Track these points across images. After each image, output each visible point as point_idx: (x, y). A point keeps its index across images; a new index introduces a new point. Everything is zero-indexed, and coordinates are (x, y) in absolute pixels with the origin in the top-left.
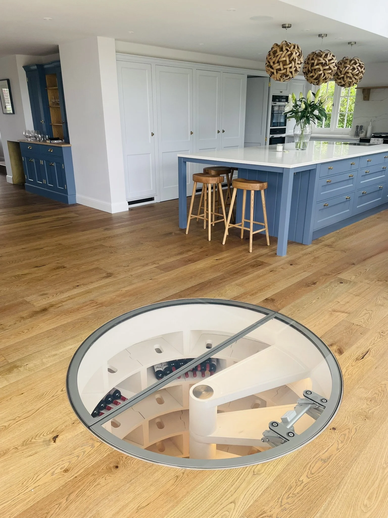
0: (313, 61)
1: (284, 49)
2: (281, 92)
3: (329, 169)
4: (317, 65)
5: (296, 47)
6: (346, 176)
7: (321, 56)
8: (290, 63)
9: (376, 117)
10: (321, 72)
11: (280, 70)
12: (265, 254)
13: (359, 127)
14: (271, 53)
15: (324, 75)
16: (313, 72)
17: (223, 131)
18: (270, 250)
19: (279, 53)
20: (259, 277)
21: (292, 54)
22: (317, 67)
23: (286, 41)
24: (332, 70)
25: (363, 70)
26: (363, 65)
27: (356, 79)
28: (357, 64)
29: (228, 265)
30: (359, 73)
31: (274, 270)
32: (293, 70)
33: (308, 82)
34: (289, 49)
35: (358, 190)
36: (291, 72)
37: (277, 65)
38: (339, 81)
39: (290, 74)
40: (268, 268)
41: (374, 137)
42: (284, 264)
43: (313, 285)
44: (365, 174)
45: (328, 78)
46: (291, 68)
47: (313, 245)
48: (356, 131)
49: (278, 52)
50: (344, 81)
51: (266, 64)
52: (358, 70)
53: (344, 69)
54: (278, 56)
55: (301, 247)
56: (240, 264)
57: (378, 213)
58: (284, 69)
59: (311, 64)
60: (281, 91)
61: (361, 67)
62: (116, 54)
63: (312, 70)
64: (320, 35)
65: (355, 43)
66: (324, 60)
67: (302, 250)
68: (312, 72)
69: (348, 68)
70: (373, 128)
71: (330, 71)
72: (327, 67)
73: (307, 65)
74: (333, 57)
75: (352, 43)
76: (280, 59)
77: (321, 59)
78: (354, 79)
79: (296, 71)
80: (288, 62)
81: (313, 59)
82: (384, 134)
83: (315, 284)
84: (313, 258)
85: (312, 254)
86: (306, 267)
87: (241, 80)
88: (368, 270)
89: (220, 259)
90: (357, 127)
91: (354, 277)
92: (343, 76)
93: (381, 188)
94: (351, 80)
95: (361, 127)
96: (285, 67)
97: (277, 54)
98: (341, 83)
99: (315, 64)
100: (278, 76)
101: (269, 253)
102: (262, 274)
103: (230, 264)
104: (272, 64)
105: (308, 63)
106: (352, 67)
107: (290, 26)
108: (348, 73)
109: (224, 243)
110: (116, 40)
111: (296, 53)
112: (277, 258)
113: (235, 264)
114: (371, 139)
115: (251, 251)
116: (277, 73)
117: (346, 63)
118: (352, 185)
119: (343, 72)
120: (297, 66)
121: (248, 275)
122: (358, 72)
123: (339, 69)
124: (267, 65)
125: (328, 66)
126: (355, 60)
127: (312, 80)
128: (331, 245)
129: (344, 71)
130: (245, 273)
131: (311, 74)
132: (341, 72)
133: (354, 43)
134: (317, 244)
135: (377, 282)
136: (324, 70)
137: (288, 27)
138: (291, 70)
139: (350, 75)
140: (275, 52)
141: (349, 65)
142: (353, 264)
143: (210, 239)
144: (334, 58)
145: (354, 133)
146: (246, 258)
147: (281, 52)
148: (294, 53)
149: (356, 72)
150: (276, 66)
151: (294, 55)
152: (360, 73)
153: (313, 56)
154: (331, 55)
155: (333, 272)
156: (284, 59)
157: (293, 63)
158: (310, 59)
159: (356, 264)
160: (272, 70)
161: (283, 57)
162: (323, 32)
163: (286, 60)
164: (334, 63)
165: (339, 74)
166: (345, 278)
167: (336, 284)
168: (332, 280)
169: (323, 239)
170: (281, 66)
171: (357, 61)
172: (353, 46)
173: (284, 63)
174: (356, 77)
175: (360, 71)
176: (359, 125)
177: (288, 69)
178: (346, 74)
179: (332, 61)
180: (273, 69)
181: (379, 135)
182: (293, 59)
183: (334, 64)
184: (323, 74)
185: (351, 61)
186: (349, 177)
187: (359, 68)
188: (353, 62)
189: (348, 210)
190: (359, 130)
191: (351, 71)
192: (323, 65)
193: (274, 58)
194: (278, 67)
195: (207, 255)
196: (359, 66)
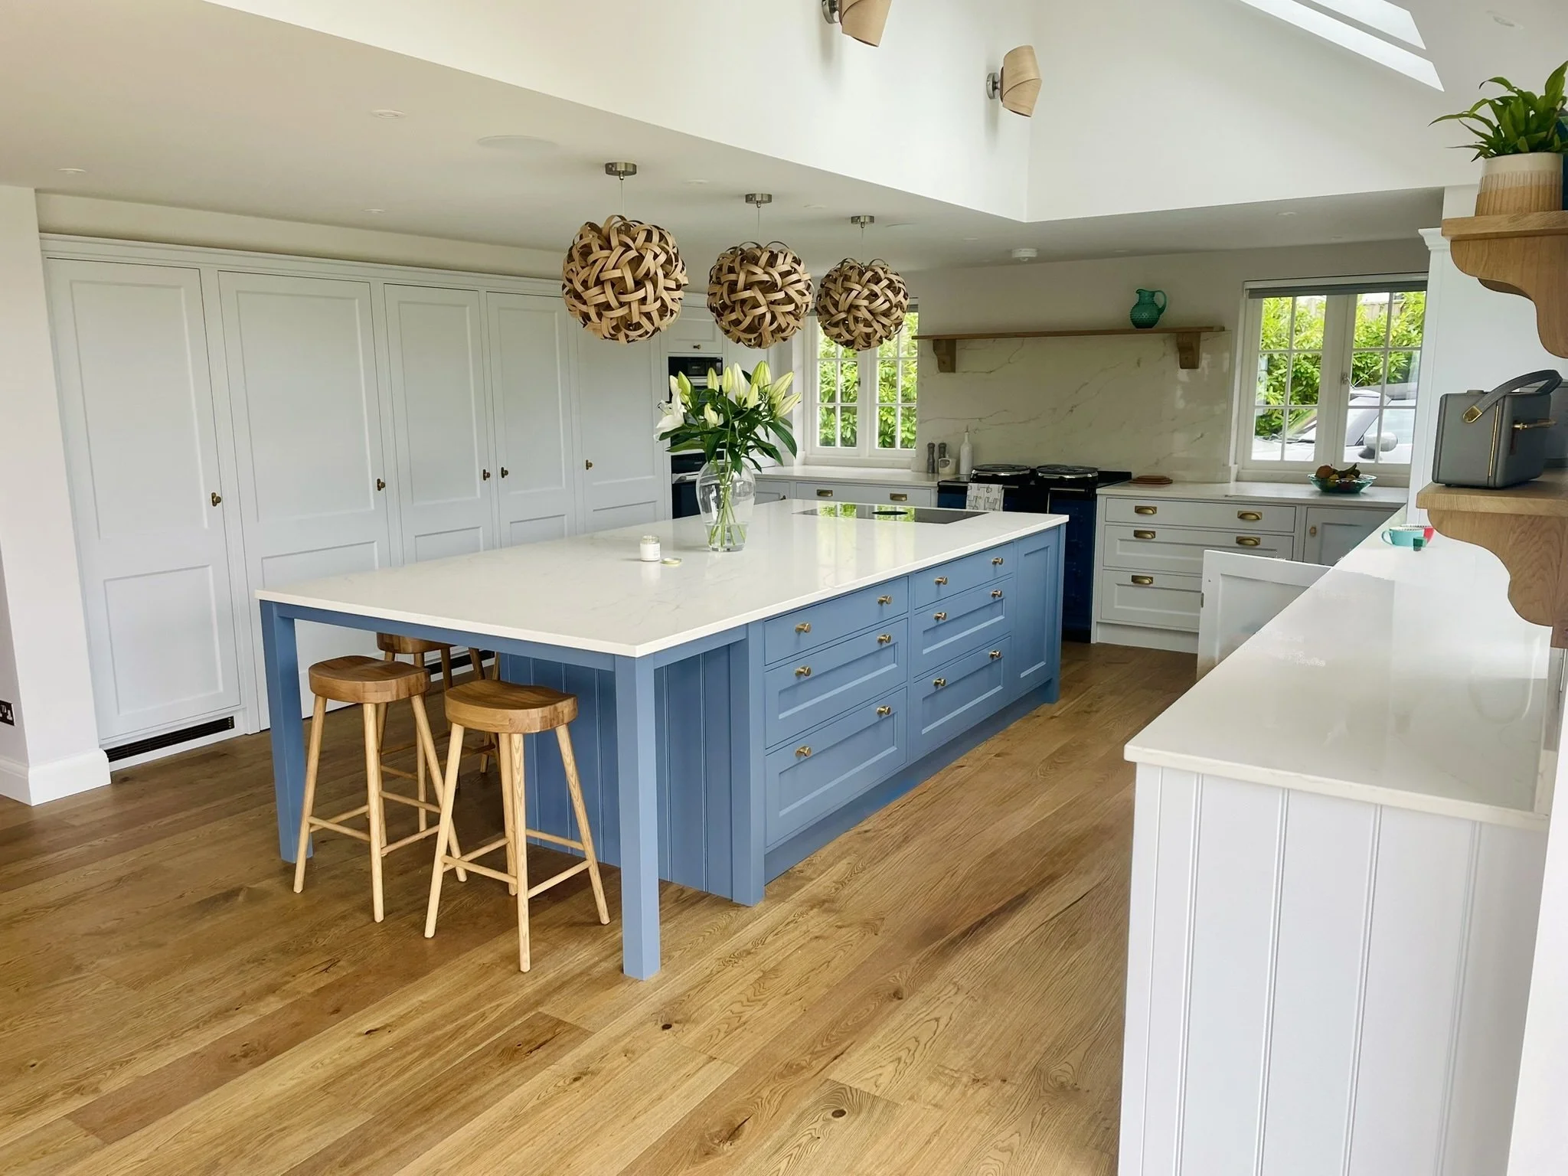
0: (732, 277)
1: (614, 242)
2: (695, 347)
3: (799, 631)
4: (745, 289)
5: (656, 238)
6: (870, 643)
7: (755, 261)
8: (639, 284)
9: (980, 419)
10: (762, 310)
11: (608, 306)
12: (581, 974)
13: (936, 449)
14: (576, 255)
15: (774, 318)
16: (738, 307)
17: (504, 473)
18: (604, 949)
19: (598, 254)
20: (518, 1118)
21: (640, 258)
22: (747, 294)
23: (622, 218)
24: (796, 305)
25: (903, 300)
26: (901, 286)
27: (884, 326)
28: (881, 280)
29: (409, 1058)
30: (890, 308)
31: (592, 1067)
32: (653, 307)
33: (729, 337)
34: (630, 243)
35: (917, 679)
36: (648, 316)
37: (595, 290)
38: (835, 331)
39: (644, 321)
40: (569, 1060)
41: (978, 479)
42: (642, 1024)
43: (726, 1146)
44: (934, 623)
45: (787, 327)
46: (643, 301)
47: (768, 902)
48: (929, 459)
49: (594, 249)
50: (849, 331)
51: (564, 286)
52: (887, 300)
53: (844, 295)
54: (595, 262)
55: (723, 919)
56: (461, 1049)
57: (999, 736)
58: (622, 305)
59: (727, 284)
60: (696, 344)
61: (896, 292)
62: (41, 238)
63: (734, 302)
64: (749, 198)
65: (872, 219)
66: (766, 273)
67: (727, 933)
68: (733, 311)
69: (854, 293)
70: (974, 452)
71: (791, 307)
72: (781, 295)
73: (717, 289)
74: (796, 266)
75: (862, 220)
76: (601, 275)
77: (758, 270)
78: (876, 326)
79: (664, 310)
80: (630, 283)
81: (731, 270)
82: (1005, 468)
83: (738, 1137)
84: (757, 977)
85: (756, 953)
86: (722, 1035)
87: (556, 314)
88: (943, 1022)
89: (383, 1028)
90: (931, 446)
91: (891, 1068)
92: (843, 315)
93: (996, 659)
94: (869, 330)
95: (943, 447)
96: (624, 298)
97: (591, 258)
98: (839, 335)
99: (741, 284)
100: (606, 326)
101: (595, 965)
102: (534, 1102)
103: (417, 1054)
104: (579, 288)
105: (719, 283)
106: (868, 289)
107: (631, 170)
108: (857, 307)
109: (430, 932)
110: (36, 191)
111: (656, 256)
112: (620, 992)
113: (439, 1048)
114: (969, 488)
115: (525, 966)
116: (600, 316)
117: (847, 278)
118: (894, 666)
119: (844, 305)
120: (665, 295)
121: (477, 1114)
122: (887, 305)
123: (831, 297)
124: (566, 289)
125: (783, 292)
126: (874, 268)
127: (736, 331)
128: (833, 901)
129: (844, 301)
130: (464, 1108)
131: (733, 316)
132: (836, 304)
133: (867, 220)
134: (782, 897)
135: (971, 1092)
136: (773, 303)
137: (625, 173)
138: (645, 309)
139: (864, 314)
140: (586, 251)
141: (858, 283)
142: (897, 995)
143: (379, 916)
144: (800, 269)
145: (924, 464)
146: (498, 1006)
147: (606, 253)
148: (649, 256)
149: (880, 304)
150: (594, 295)
151: (649, 262)
152: (894, 309)
153: (733, 261)
154: (789, 259)
155: (819, 1048)
156: (617, 273)
157: (649, 286)
158: (725, 269)
159: (905, 993)
160: (584, 308)
161: (614, 268)
162: (759, 188)
163: (623, 278)
164: (799, 281)
165: (833, 311)
166: (856, 1085)
167: (817, 1126)
168: (806, 1103)
169: (808, 872)
170: (610, 296)
171: (881, 272)
172: (866, 226)
173: (618, 285)
174: (884, 320)
175: (894, 300)
176: (937, 442)
177: (635, 306)
178: (853, 310)
179: (794, 277)
180: (585, 303)
181: (989, 474)
182: (647, 274)
183: (801, 286)
184: (768, 317)
185: (861, 274)
186: (878, 645)
187: (890, 294)
188: (869, 274)
189: (893, 749)
190: (936, 455)
191: (865, 303)
192: (769, 287)
193: (583, 268)
194: (601, 299)
195: (337, 1011)
196: (888, 287)
